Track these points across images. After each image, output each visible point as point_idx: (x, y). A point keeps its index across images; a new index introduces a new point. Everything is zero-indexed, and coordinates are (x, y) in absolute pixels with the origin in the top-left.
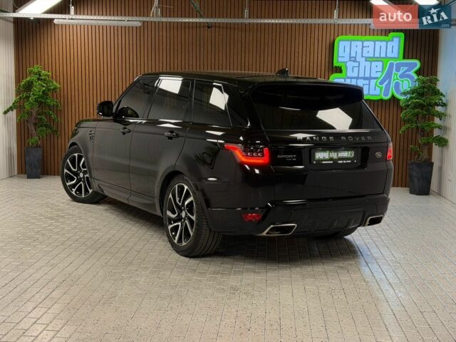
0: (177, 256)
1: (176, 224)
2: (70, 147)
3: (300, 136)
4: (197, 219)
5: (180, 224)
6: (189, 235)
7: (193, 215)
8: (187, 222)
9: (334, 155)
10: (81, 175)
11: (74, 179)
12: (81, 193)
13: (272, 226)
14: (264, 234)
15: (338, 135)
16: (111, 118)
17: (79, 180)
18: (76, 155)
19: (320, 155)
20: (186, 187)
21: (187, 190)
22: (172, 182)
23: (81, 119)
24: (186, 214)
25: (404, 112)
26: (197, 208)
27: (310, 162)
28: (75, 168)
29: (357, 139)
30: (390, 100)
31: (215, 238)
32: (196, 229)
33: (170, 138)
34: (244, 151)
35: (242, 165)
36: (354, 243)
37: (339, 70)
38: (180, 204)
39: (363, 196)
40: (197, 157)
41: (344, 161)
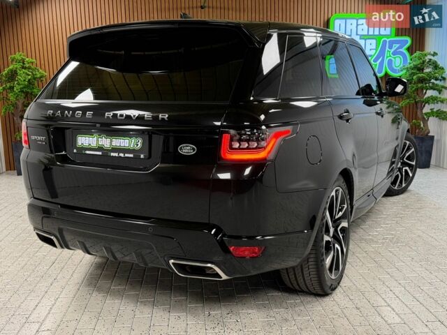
41: (122, 155)
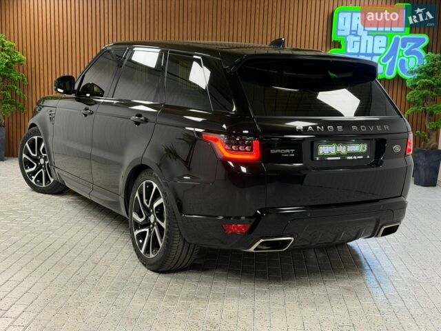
0: (143, 270)
1: (143, 230)
2: (29, 128)
3: (299, 125)
4: (167, 227)
5: (147, 230)
6: (158, 246)
7: (163, 222)
8: (155, 228)
9: (342, 149)
10: (42, 161)
11: (33, 165)
12: (41, 182)
13: (262, 240)
14: (252, 249)
15: (347, 124)
16: (73, 96)
17: (39, 167)
18: (36, 138)
19: (325, 150)
20: (155, 186)
21: (156, 189)
22: (139, 179)
23: (42, 96)
24: (155, 219)
25: (411, 92)
26: (169, 213)
27: (312, 158)
28: (35, 153)
29: (372, 129)
30: (394, 79)
31: (191, 250)
32: (166, 239)
33: (137, 123)
34: (228, 144)
35: (224, 162)
36: (359, 252)
37: (338, 45)
38: (148, 206)
39: (377, 201)
40: (167, 150)
41: (355, 157)
